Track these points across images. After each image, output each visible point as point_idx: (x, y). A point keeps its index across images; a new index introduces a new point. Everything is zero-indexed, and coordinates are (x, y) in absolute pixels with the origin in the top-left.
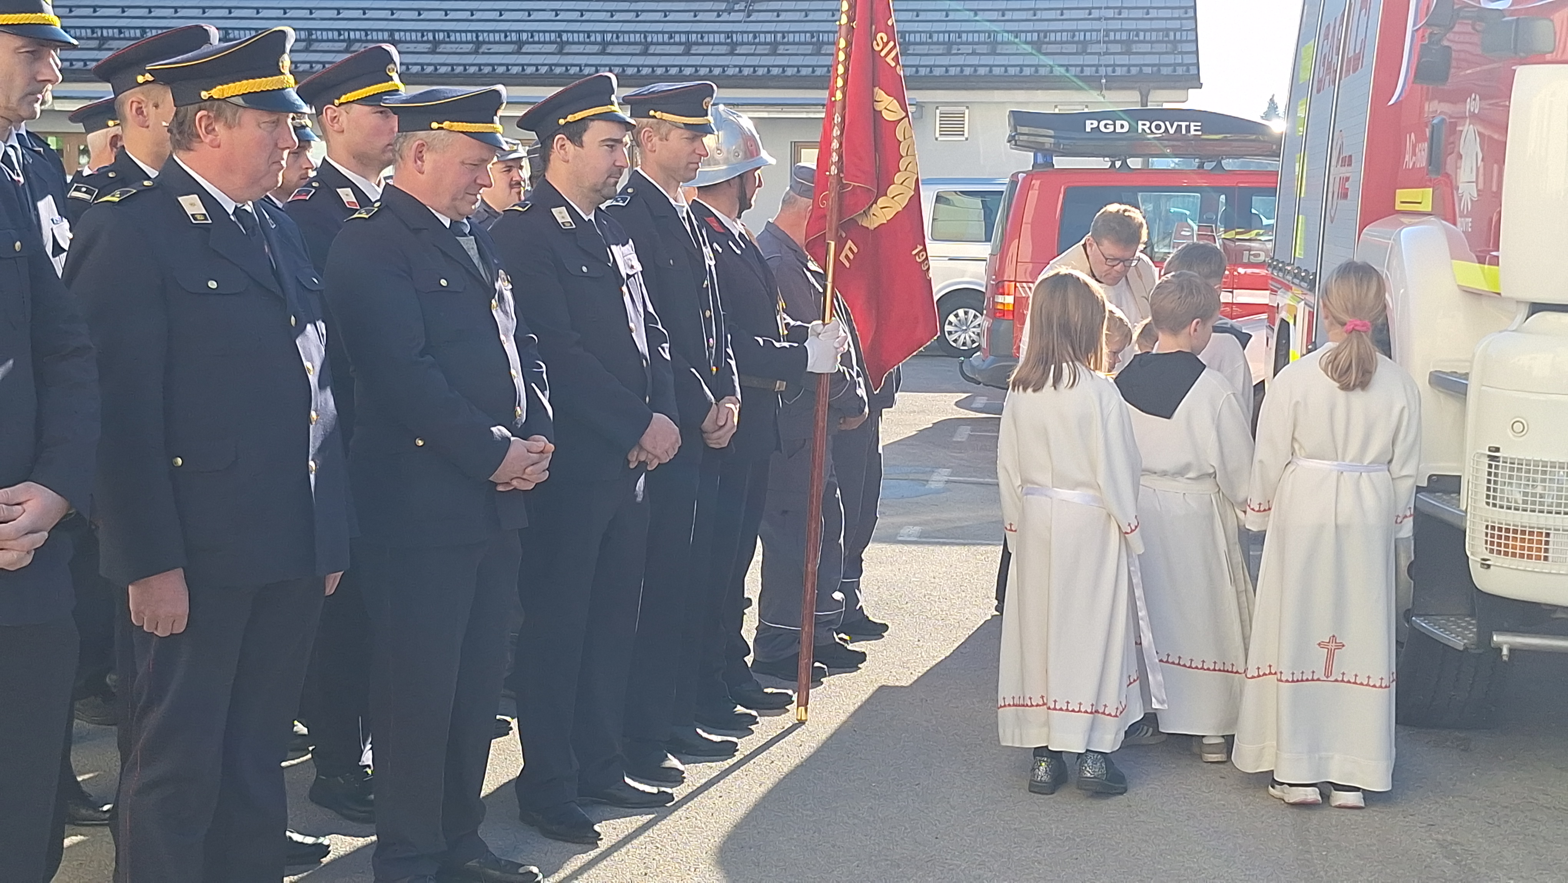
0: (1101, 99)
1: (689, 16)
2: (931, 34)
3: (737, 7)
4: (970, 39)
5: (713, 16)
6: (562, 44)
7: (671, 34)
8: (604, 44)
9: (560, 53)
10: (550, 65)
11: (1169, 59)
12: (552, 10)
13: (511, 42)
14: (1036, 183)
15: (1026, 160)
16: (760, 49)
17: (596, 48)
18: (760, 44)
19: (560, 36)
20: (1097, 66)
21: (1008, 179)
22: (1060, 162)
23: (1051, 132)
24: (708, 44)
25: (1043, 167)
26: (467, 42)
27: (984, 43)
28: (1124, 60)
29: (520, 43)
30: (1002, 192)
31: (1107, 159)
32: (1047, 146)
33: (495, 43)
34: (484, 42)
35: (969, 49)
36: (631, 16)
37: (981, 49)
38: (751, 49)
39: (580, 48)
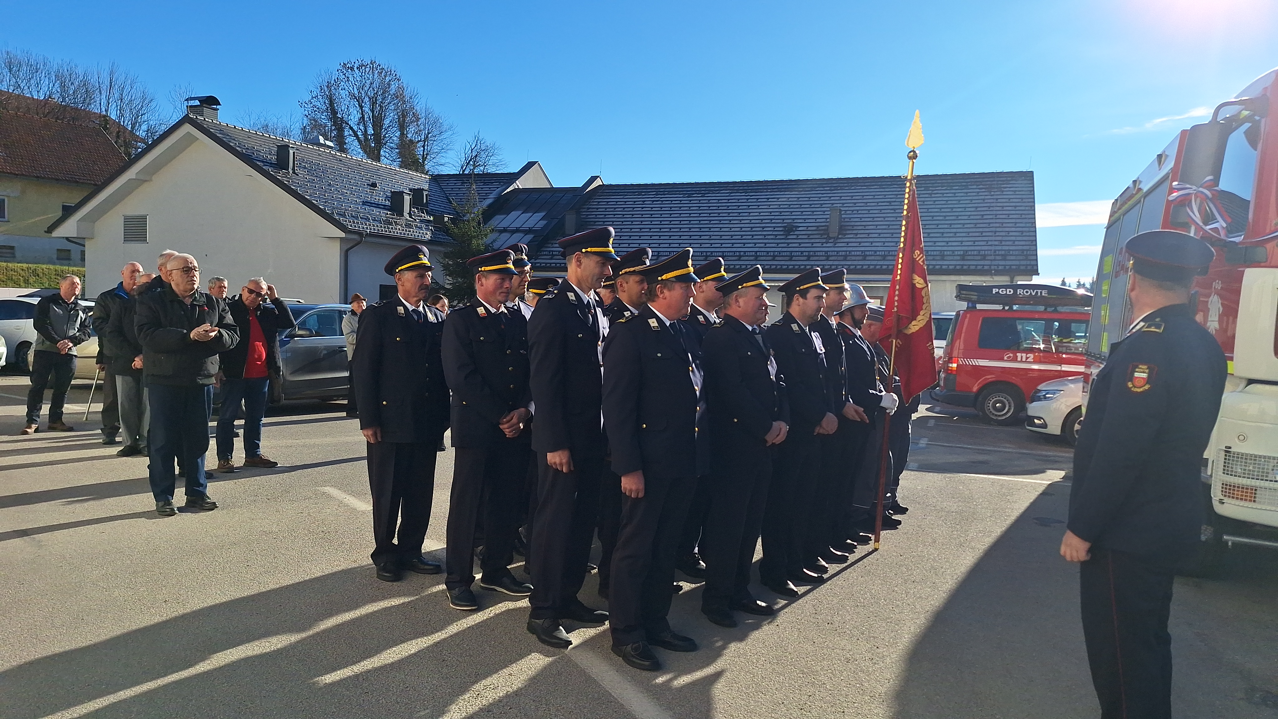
0: (999, 279)
1: (809, 245)
5: (819, 245)
7: (802, 252)
8: (774, 256)
11: (1024, 263)
12: (754, 243)
14: (968, 315)
15: (964, 305)
16: (841, 258)
17: (770, 258)
19: (756, 253)
20: (990, 265)
21: (955, 313)
22: (979, 307)
23: (976, 294)
24: (818, 256)
25: (971, 309)
27: (939, 255)
28: (1003, 263)
30: (952, 319)
31: (1002, 305)
32: (973, 300)
36: (785, 245)
37: (938, 258)
38: (837, 258)
39: (764, 258)
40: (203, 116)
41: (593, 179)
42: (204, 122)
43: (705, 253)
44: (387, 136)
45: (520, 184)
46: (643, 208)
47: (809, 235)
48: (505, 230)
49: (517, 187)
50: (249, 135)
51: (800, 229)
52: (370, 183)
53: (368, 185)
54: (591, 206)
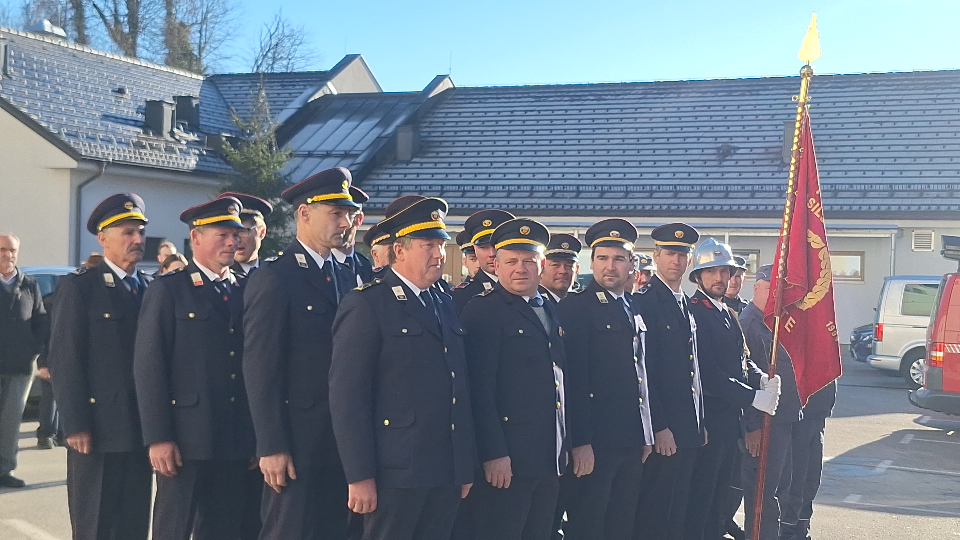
1: (754, 175)
2: (910, 185)
3: (784, 169)
5: (769, 175)
6: (677, 192)
7: (743, 186)
8: (702, 192)
9: (675, 197)
10: (669, 205)
12: (672, 172)
13: (647, 192)
17: (696, 195)
19: (675, 188)
24: (765, 191)
26: (621, 192)
29: (652, 192)
33: (637, 192)
34: (631, 192)
35: (935, 194)
36: (718, 175)
37: (945, 194)
39: (687, 195)
41: (440, 79)
43: (600, 188)
44: (147, 16)
45: (332, 87)
46: (511, 121)
47: (753, 160)
48: (310, 155)
49: (328, 93)
51: (740, 151)
52: (117, 88)
53: (113, 91)
54: (436, 120)
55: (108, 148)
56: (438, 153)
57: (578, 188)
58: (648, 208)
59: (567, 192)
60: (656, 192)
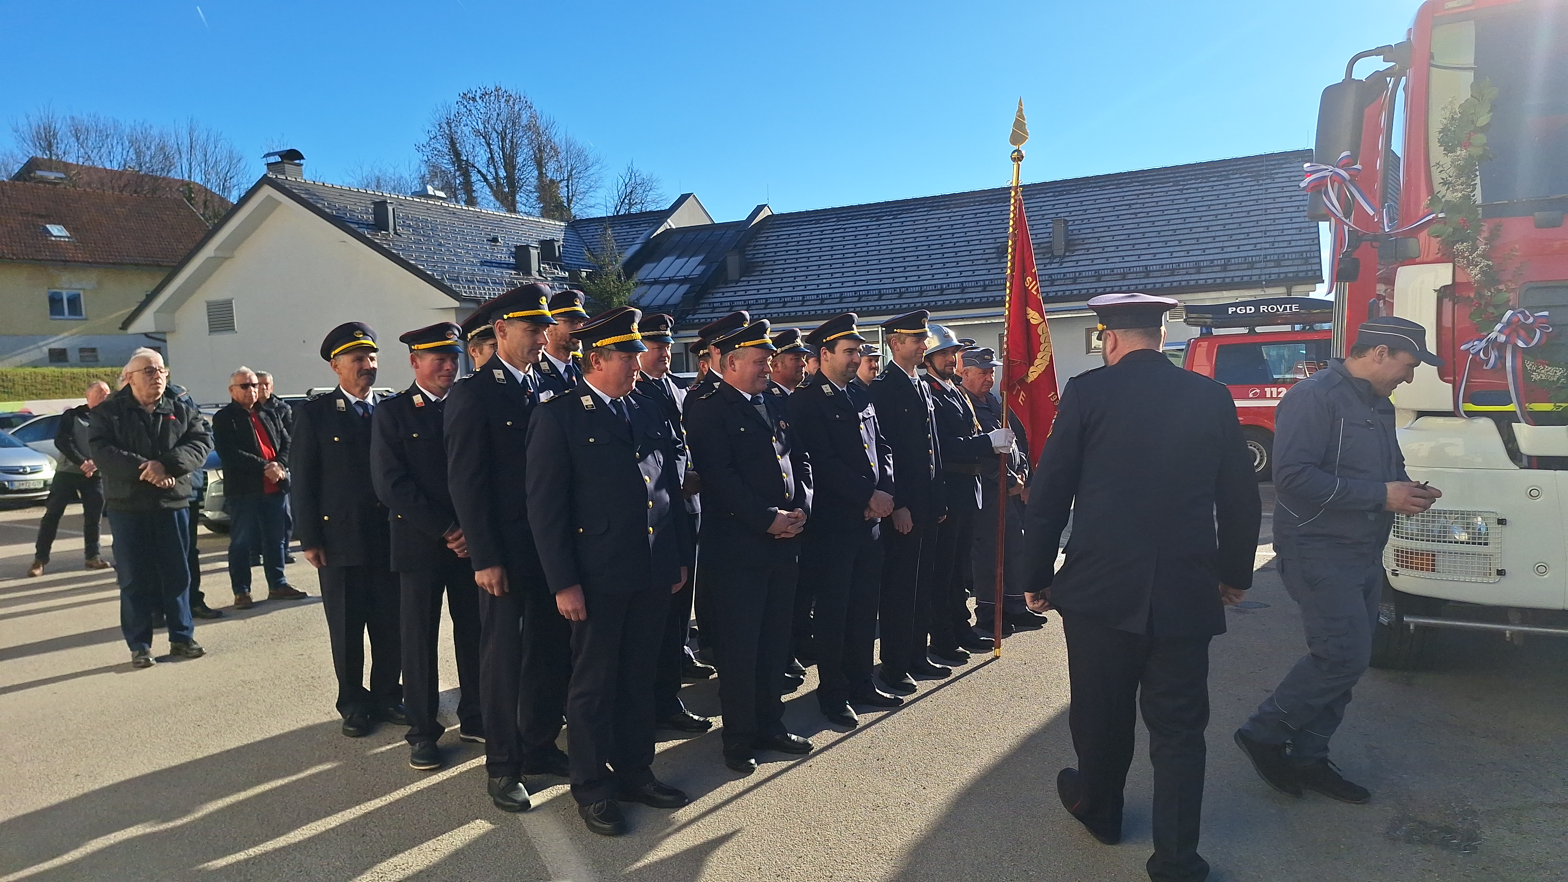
0: (1263, 293)
2: (1162, 265)
3: (1055, 261)
4: (1185, 266)
5: (1042, 267)
6: (963, 288)
8: (985, 286)
9: (962, 293)
10: (957, 299)
11: (1304, 268)
12: (959, 272)
13: (938, 290)
16: (1067, 282)
17: (980, 289)
18: (1066, 279)
19: (962, 284)
20: (1260, 275)
22: (1216, 331)
23: (1210, 316)
25: (1206, 335)
26: (916, 292)
27: (1193, 268)
28: (1276, 270)
29: (942, 290)
32: (1208, 323)
33: (930, 291)
38: (1062, 282)
39: (973, 290)
40: (284, 174)
41: (760, 208)
42: (287, 182)
43: (898, 290)
45: (672, 223)
46: (821, 239)
48: (656, 282)
49: (669, 227)
50: (341, 192)
52: (490, 238)
53: (488, 240)
54: (758, 243)
55: (484, 289)
56: (762, 271)
57: (880, 292)
58: (939, 303)
59: (870, 295)
60: (946, 289)
